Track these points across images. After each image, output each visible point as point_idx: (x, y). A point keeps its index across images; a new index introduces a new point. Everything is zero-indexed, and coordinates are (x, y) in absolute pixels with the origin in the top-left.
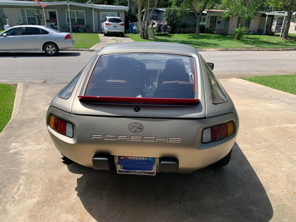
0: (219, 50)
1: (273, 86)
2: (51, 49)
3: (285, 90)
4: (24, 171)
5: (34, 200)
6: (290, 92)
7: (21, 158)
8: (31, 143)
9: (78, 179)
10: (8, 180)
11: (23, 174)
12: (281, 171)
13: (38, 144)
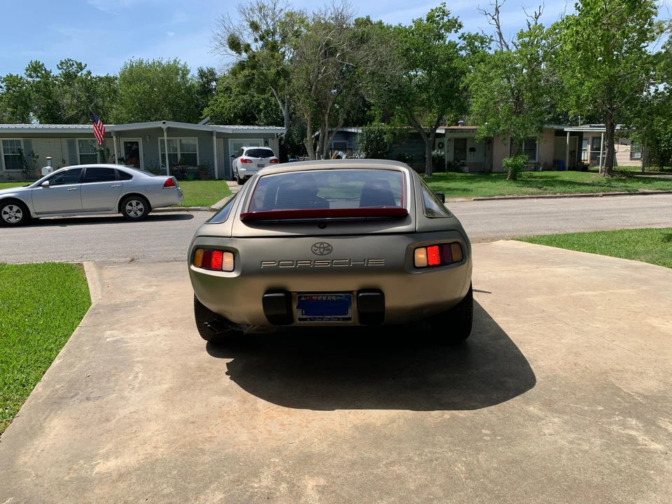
0: (474, 200)
1: (571, 246)
2: (135, 208)
3: (594, 251)
4: (138, 359)
5: (165, 387)
6: (602, 253)
7: (127, 346)
8: (139, 330)
9: (228, 364)
10: (116, 368)
11: (138, 362)
12: (561, 343)
13: (152, 330)
